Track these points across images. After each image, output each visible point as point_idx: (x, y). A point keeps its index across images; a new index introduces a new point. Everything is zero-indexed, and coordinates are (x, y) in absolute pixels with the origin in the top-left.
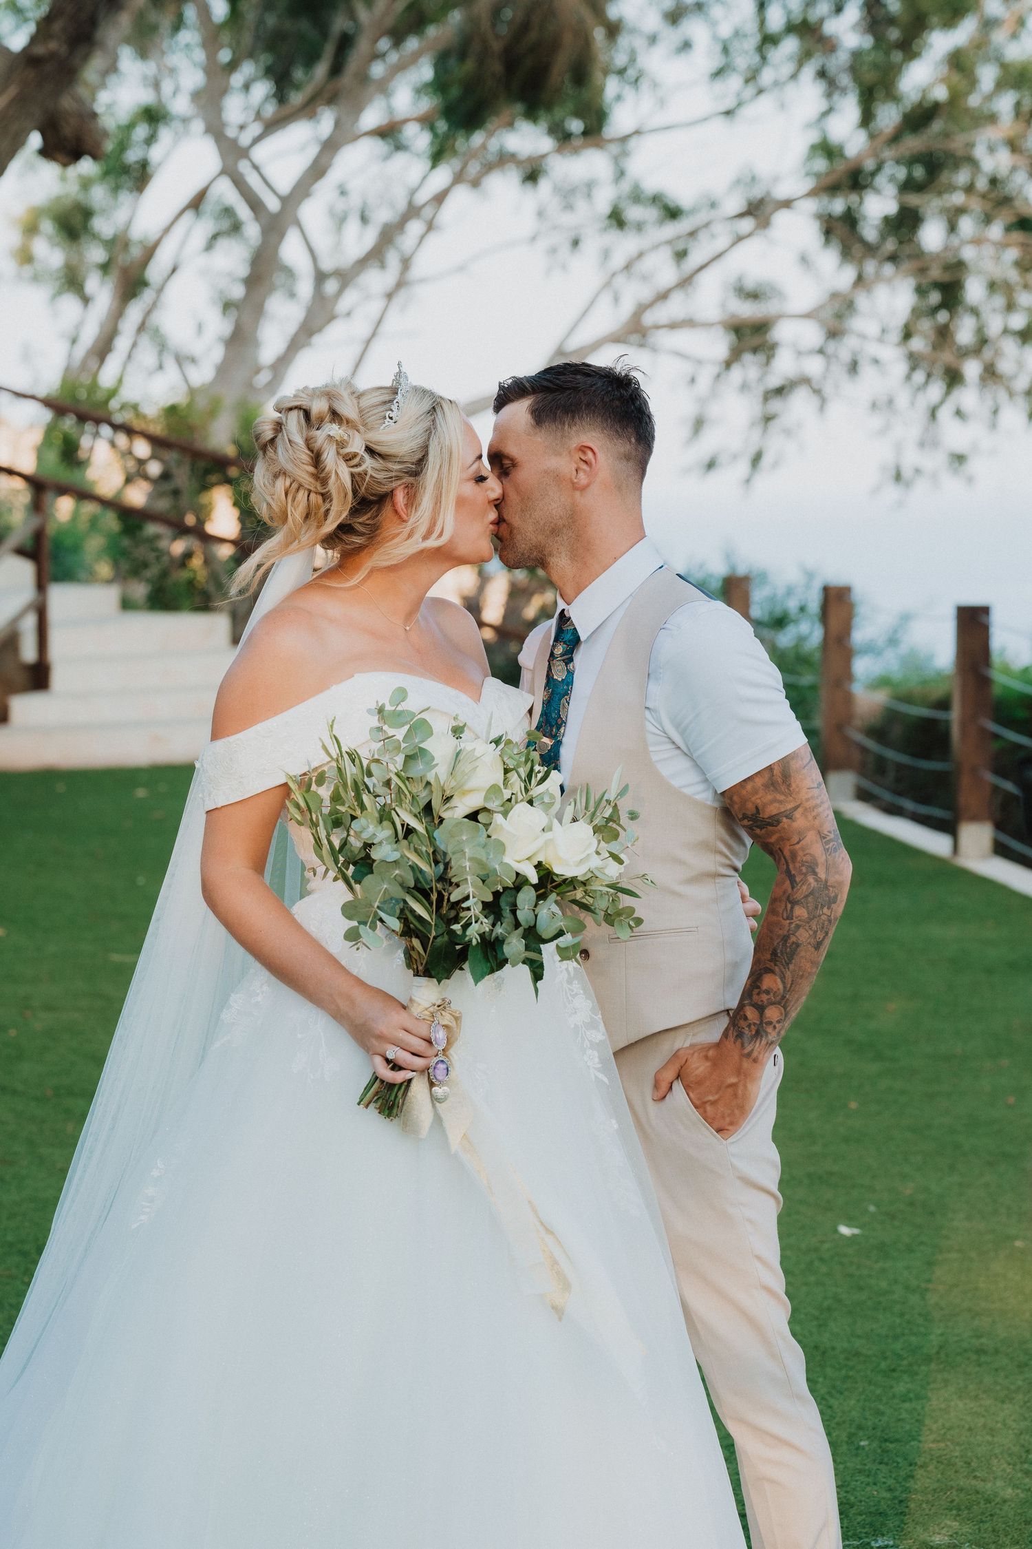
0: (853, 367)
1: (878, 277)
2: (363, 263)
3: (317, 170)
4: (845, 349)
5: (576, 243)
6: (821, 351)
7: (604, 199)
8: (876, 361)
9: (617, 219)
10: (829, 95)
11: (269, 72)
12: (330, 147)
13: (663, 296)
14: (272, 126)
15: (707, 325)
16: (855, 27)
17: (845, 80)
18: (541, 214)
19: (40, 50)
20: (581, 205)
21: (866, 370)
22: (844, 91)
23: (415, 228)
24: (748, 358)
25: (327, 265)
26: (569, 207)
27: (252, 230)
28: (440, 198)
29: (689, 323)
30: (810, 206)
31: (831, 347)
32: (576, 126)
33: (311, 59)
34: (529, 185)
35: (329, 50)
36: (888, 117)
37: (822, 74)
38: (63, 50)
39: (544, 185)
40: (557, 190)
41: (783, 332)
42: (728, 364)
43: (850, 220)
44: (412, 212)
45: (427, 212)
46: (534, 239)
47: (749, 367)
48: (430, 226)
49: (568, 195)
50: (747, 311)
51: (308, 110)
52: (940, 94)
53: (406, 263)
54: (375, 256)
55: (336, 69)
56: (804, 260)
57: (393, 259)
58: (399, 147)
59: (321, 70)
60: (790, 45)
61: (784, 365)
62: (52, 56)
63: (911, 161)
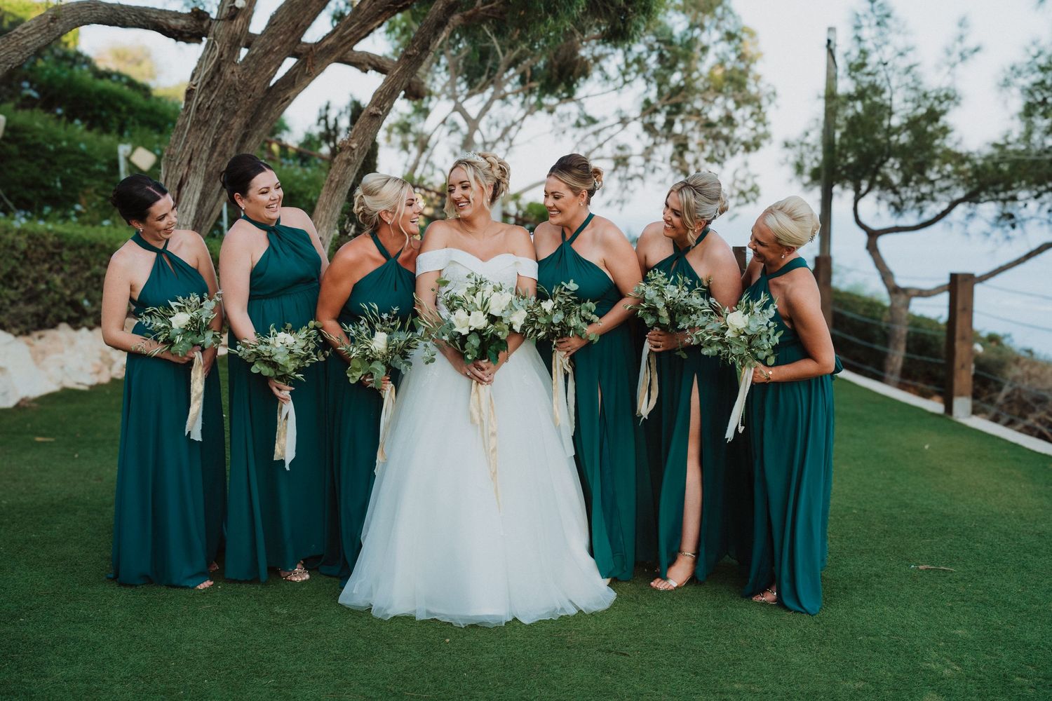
0: (653, 171)
1: (660, 143)
2: (498, 140)
3: (487, 108)
4: (651, 165)
5: (564, 132)
6: (644, 166)
7: (573, 120)
8: (660, 169)
9: (578, 125)
10: (647, 84)
11: (466, 79)
12: (491, 100)
13: (593, 151)
14: (468, 96)
15: (608, 158)
16: (655, 62)
17: (652, 79)
18: (554, 123)
19: (410, 53)
20: (566, 119)
21: (657, 171)
22: (652, 82)
23: (514, 129)
24: (620, 168)
25: (487, 140)
26: (563, 121)
27: (464, 128)
28: (523, 119)
29: (601, 158)
30: (640, 120)
31: (647, 165)
32: (565, 95)
33: (481, 74)
34: (550, 115)
35: (487, 71)
36: (666, 89)
37: (644, 77)
38: (419, 53)
39: (555, 115)
40: (559, 116)
41: (632, 160)
42: (614, 170)
43: (652, 124)
44: (514, 124)
45: (519, 124)
46: (551, 131)
47: (621, 171)
48: (520, 128)
49: (561, 117)
50: (619, 153)
51: (483, 89)
52: (682, 83)
53: (511, 140)
54: (502, 138)
55: (489, 77)
56: (638, 137)
57: (506, 138)
58: (508, 103)
59: (484, 78)
60: (635, 67)
61: (632, 170)
62: (415, 55)
63: (671, 106)
